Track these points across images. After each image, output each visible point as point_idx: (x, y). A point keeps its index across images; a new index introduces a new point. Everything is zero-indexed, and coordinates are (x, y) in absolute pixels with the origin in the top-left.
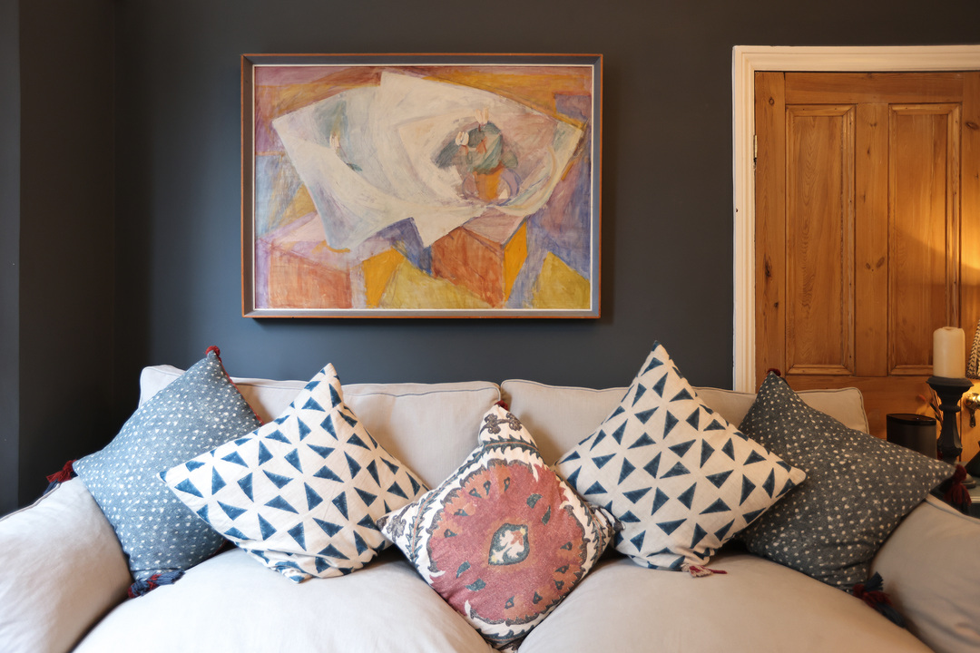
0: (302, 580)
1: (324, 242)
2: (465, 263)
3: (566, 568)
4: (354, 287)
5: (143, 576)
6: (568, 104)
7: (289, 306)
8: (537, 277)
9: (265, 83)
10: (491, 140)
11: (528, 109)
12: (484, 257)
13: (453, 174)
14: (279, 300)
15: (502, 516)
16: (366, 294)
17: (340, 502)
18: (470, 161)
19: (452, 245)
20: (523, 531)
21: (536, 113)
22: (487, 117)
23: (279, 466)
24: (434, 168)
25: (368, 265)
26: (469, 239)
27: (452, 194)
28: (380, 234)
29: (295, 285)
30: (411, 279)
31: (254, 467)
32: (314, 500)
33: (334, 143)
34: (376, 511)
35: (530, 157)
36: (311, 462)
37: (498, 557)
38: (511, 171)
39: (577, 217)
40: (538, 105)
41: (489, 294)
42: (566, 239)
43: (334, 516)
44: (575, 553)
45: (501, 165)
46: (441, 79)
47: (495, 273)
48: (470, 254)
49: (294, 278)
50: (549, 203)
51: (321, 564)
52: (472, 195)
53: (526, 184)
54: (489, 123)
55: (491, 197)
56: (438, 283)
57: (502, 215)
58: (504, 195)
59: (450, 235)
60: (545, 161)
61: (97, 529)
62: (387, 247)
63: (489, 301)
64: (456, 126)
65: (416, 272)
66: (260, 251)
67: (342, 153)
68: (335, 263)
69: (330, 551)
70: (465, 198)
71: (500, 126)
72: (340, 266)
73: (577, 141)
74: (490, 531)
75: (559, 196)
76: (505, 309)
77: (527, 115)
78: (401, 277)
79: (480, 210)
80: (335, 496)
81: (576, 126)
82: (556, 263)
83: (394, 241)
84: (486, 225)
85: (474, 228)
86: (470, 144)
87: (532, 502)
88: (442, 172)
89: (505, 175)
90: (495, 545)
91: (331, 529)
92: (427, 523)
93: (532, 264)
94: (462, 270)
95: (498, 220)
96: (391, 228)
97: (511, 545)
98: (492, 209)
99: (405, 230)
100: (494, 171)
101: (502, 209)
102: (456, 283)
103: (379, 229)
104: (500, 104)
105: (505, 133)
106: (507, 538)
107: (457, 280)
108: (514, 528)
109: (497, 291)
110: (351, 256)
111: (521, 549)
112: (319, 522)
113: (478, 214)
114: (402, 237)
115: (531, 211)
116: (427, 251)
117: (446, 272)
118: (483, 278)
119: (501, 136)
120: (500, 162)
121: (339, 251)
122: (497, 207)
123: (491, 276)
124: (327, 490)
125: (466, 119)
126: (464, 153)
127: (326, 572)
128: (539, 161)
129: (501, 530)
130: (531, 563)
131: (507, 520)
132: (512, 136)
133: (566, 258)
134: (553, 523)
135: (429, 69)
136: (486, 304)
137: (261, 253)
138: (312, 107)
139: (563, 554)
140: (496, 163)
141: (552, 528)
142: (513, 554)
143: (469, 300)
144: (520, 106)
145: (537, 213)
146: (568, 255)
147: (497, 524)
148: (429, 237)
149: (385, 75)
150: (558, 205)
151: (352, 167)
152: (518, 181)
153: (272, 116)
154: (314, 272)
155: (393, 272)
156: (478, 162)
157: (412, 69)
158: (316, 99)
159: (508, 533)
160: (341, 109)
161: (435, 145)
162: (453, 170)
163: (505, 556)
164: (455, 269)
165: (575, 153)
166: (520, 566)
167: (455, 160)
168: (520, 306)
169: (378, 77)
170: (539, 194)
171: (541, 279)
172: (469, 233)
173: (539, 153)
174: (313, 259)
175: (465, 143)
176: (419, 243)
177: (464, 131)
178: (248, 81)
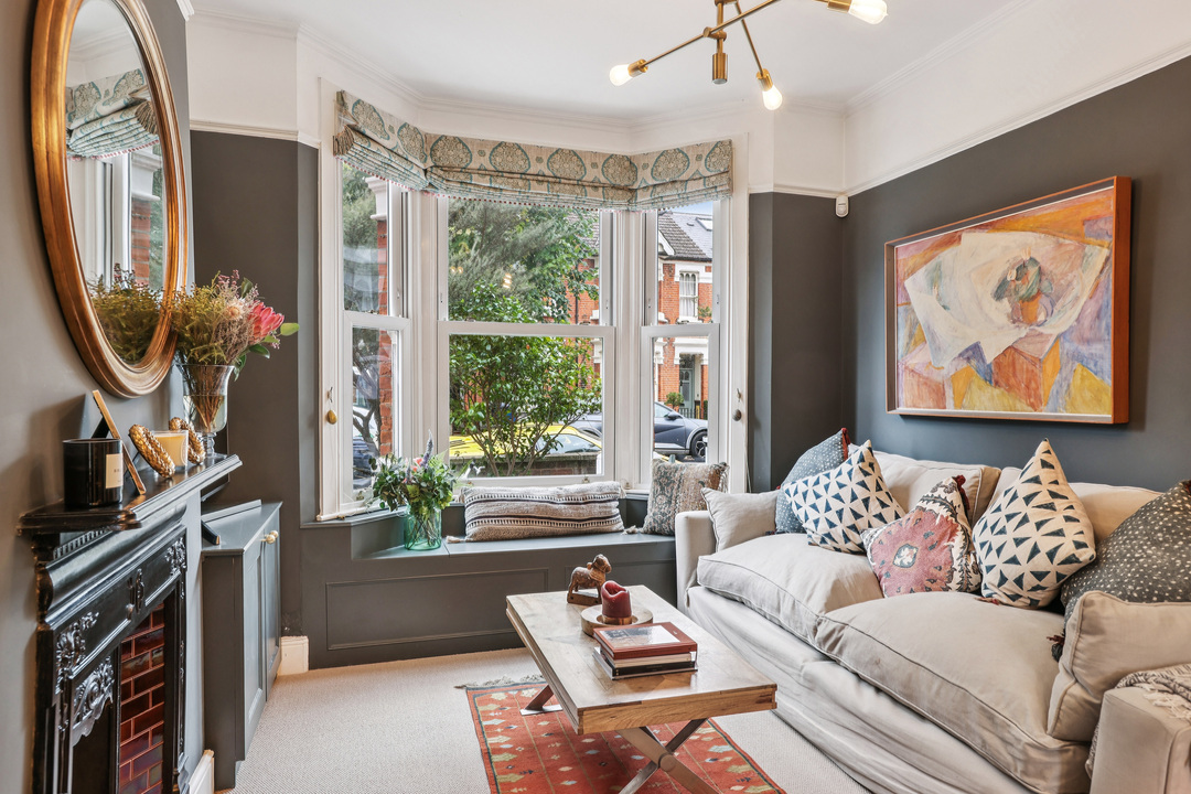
0: (810, 544)
1: (930, 363)
2: (1015, 375)
3: (935, 581)
4: (947, 394)
5: (779, 527)
6: (1095, 228)
7: (914, 406)
8: (1069, 386)
9: (900, 258)
10: (1032, 271)
11: (1061, 240)
12: (1027, 370)
13: (1005, 304)
14: (909, 403)
15: (907, 539)
16: (954, 398)
17: (840, 513)
18: (1017, 292)
19: (1005, 361)
20: (915, 551)
21: (1067, 242)
22: (1029, 253)
23: (820, 489)
24: (993, 301)
25: (954, 378)
26: (1016, 355)
27: (1004, 320)
28: (961, 355)
29: (917, 393)
30: (980, 388)
31: (810, 488)
32: (828, 508)
33: (935, 291)
34: (861, 523)
35: (1062, 282)
36: (834, 489)
37: (898, 561)
38: (1047, 296)
39: (1103, 330)
40: (1071, 235)
41: (1032, 400)
42: (1093, 351)
43: (835, 519)
44: (942, 574)
45: (1039, 292)
46: (998, 230)
47: (1036, 383)
48: (1018, 367)
49: (916, 387)
50: (1078, 320)
51: (823, 541)
52: (1019, 320)
53: (1058, 306)
54: (1031, 259)
55: (1030, 321)
56: (997, 391)
57: (1041, 334)
58: (1041, 318)
59: (1004, 353)
60: (1075, 283)
61: (770, 505)
62: (964, 364)
63: (1032, 405)
64: (1008, 265)
65: (982, 383)
66: (901, 368)
67: (939, 298)
68: (937, 377)
69: (829, 535)
70: (1014, 322)
71: (1038, 259)
72: (939, 379)
73: (1103, 260)
74: (898, 546)
75: (1087, 313)
76: (1045, 413)
77: (1060, 245)
78: (974, 387)
79: (1024, 331)
80: (838, 509)
81: (1102, 246)
82: (1085, 374)
83: (968, 359)
84: (1029, 344)
85: (1020, 347)
86: (1017, 279)
87: (927, 536)
88: (998, 304)
89: (1044, 300)
90: (898, 554)
91: (832, 525)
92: (875, 536)
93: (1064, 375)
94: (1012, 381)
95: (1038, 339)
96: (967, 350)
97: (906, 556)
98: (1033, 330)
99: (974, 351)
100: (1034, 298)
101: (1040, 329)
102: (1008, 391)
103: (960, 351)
104: (1039, 241)
105: (1042, 264)
106: (905, 552)
107: (1010, 388)
108: (911, 547)
109: (1038, 397)
110: (944, 372)
111: (911, 560)
112: (827, 520)
113: (1023, 335)
114: (974, 356)
115: (1063, 329)
116: (989, 366)
117: (1002, 383)
118: (1027, 387)
119: (1040, 268)
120: (1039, 290)
121: (938, 369)
122: (1037, 328)
123: (1033, 385)
124: (837, 506)
125: (1015, 259)
126: (1013, 287)
127: (823, 545)
128: (1069, 284)
129: (903, 547)
130: (913, 571)
131: (909, 542)
132: (1047, 266)
133: (1093, 368)
134: (934, 552)
135: (991, 223)
136: (1030, 408)
137: (900, 371)
138: (923, 269)
139: (936, 572)
140: (1035, 291)
141: (933, 554)
142: (905, 562)
143: (1019, 406)
144: (1054, 239)
145: (1068, 330)
146: (1095, 365)
147: (903, 543)
148: (990, 357)
149: (964, 236)
150: (1086, 322)
151: (945, 307)
152: (1053, 305)
153: (904, 279)
154: (926, 384)
155: (969, 384)
156: (1023, 292)
157: (980, 227)
158: (926, 263)
159: (907, 549)
160: (938, 268)
161: (994, 284)
162: (1005, 300)
163: (901, 562)
164: (1008, 380)
165: (1101, 272)
166: (907, 570)
167: (1007, 293)
168: (1056, 411)
169: (960, 237)
170: (1069, 313)
171: (1072, 387)
172: (1016, 350)
173: (1070, 276)
174: (925, 375)
175: (1013, 278)
176: (984, 361)
177: (1013, 268)
178: (891, 260)
